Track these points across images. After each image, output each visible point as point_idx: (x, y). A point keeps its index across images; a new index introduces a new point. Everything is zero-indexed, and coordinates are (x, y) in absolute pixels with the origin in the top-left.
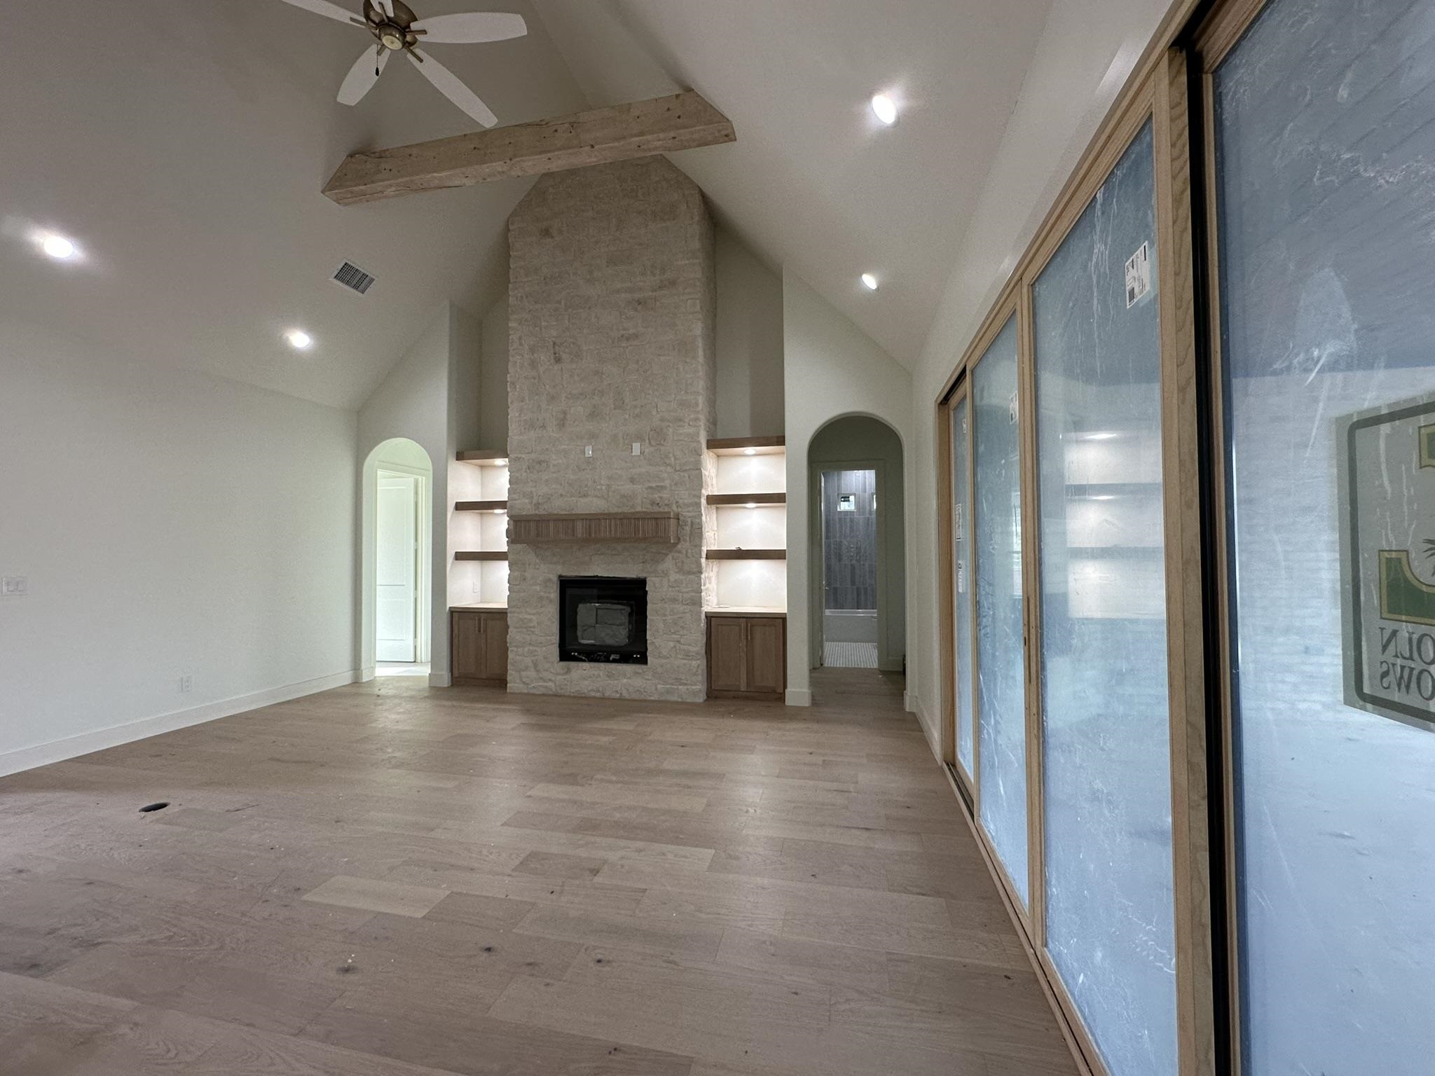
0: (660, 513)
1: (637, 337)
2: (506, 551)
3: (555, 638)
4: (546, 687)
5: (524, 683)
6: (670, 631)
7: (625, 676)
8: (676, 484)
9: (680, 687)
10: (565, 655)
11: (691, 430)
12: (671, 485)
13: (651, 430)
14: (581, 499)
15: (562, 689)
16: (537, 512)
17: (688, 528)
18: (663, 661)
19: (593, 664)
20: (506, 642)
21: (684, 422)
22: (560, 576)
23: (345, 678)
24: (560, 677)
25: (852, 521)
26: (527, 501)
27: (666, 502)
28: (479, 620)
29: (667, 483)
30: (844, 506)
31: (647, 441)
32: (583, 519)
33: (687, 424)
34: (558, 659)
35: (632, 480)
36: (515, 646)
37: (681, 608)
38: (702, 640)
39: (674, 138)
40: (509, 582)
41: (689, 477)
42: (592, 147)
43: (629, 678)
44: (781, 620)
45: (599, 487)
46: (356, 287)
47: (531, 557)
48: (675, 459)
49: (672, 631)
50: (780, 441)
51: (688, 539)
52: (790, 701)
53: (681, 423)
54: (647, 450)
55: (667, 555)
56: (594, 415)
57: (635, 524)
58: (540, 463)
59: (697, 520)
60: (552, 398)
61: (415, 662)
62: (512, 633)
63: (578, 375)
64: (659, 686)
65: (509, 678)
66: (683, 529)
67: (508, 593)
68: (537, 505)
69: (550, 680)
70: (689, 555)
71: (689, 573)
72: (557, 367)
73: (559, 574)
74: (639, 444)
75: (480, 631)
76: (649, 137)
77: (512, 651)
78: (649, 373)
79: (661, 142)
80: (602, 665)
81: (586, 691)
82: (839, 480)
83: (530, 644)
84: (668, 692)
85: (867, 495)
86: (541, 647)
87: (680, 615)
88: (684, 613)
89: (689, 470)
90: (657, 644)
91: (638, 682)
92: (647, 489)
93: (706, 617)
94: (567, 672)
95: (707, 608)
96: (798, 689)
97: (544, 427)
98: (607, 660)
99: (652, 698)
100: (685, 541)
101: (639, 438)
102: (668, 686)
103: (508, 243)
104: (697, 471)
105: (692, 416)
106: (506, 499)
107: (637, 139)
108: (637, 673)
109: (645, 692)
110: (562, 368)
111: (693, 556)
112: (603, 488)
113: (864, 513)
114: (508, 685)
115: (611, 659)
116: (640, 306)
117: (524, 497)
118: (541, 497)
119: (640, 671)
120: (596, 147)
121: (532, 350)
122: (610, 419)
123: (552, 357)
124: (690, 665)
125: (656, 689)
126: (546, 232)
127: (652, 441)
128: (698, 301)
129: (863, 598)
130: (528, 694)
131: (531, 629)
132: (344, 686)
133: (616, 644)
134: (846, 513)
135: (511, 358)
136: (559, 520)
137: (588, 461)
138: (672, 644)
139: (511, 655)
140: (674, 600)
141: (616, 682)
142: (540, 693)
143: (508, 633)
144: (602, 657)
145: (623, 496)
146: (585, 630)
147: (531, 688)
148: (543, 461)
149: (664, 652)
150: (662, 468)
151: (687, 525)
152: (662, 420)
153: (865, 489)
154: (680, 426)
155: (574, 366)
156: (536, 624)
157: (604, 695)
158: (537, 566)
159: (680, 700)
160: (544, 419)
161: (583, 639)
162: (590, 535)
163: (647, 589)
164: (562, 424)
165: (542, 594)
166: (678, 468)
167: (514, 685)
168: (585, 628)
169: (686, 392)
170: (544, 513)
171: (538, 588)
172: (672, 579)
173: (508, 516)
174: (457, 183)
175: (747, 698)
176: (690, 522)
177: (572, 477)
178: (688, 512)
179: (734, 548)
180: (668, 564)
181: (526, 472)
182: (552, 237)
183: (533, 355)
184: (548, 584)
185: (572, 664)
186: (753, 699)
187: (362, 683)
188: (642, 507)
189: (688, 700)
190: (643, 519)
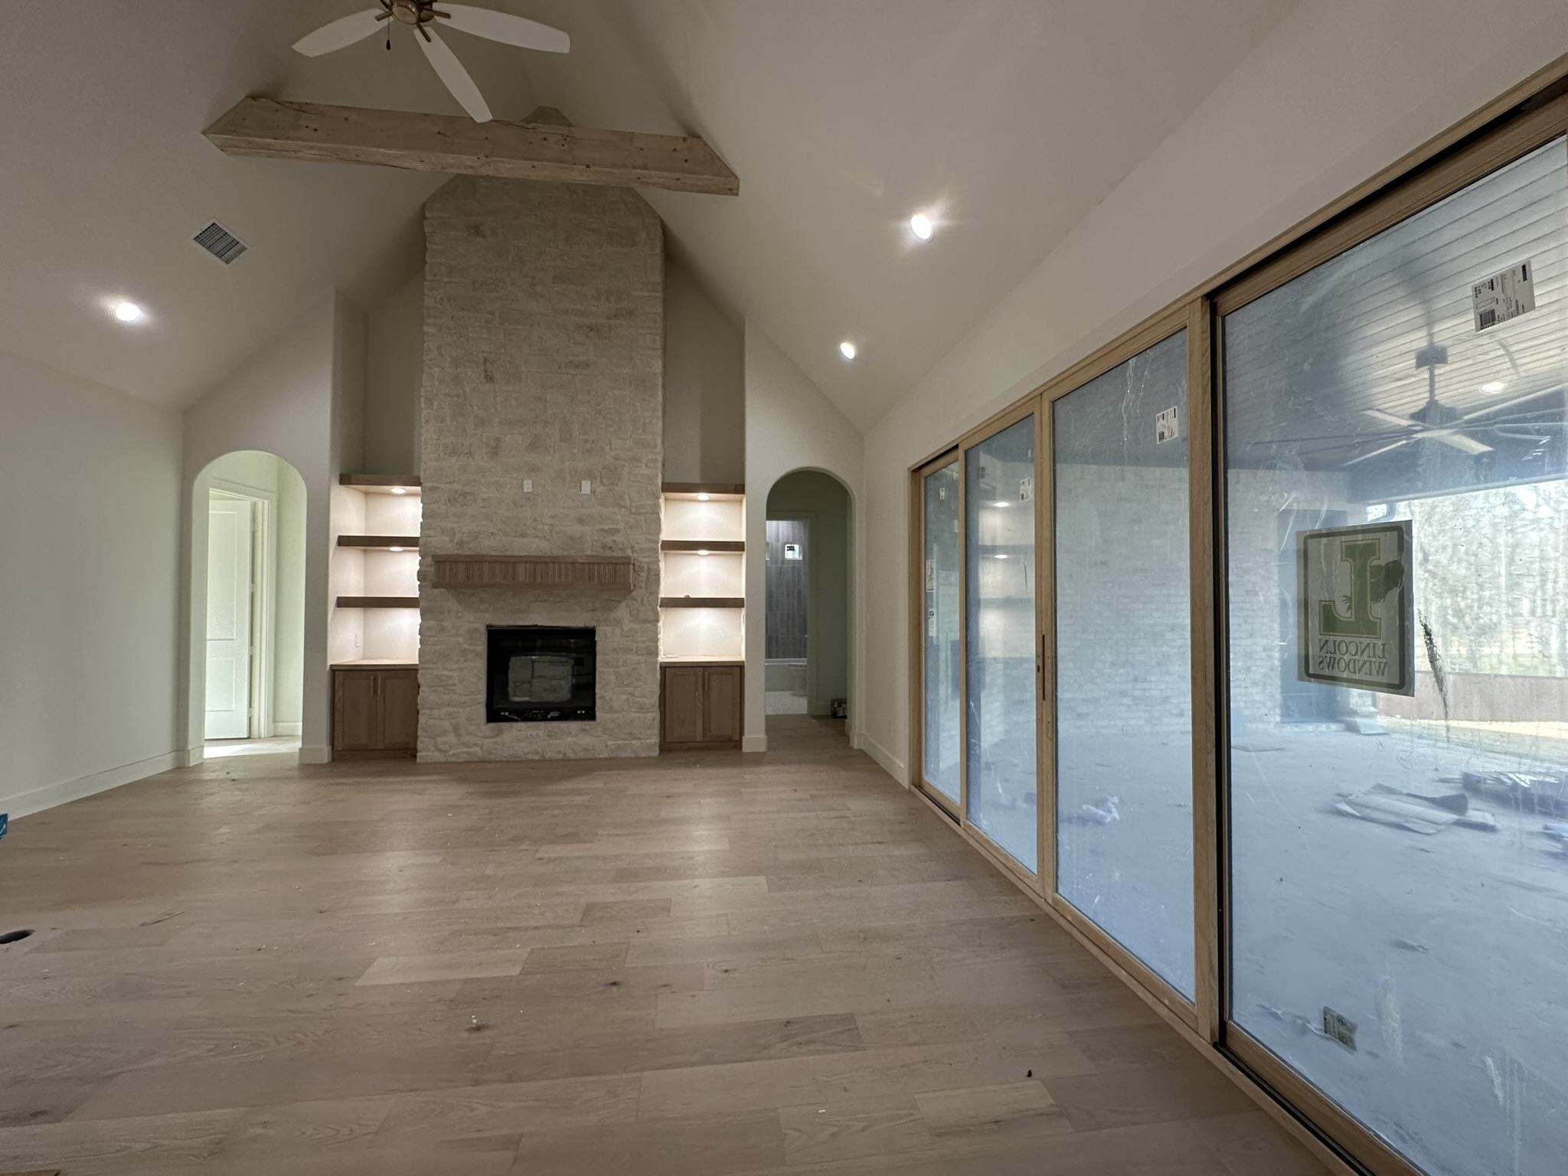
0: (613, 557)
1: (588, 366)
2: (418, 596)
3: (482, 697)
4: (469, 753)
5: (441, 750)
6: (623, 683)
7: (569, 734)
8: (631, 528)
9: (633, 742)
10: (494, 715)
11: (648, 472)
12: (625, 529)
13: (604, 468)
14: (517, 539)
15: (490, 754)
16: (460, 552)
17: (644, 575)
18: (615, 715)
19: (530, 724)
20: (416, 704)
21: (642, 463)
22: (488, 626)
23: (162, 762)
24: (488, 741)
26: (447, 539)
27: (620, 546)
28: (375, 680)
29: (621, 526)
31: (599, 480)
32: (526, 562)
33: (643, 465)
34: (485, 720)
35: (581, 521)
36: (429, 709)
37: (635, 658)
38: (657, 690)
39: (678, 179)
40: (420, 634)
41: (646, 520)
42: (588, 167)
43: (575, 736)
44: (738, 668)
45: (540, 527)
46: (220, 255)
47: (451, 604)
48: (632, 501)
49: (625, 683)
50: (740, 489)
51: (644, 586)
52: (747, 747)
53: (638, 464)
54: (598, 490)
55: (621, 602)
56: (535, 445)
57: (589, 569)
58: (464, 495)
59: (654, 566)
60: (481, 423)
61: (249, 738)
62: (425, 693)
63: (516, 399)
64: (609, 743)
65: (420, 746)
66: (639, 575)
67: (419, 646)
68: (461, 543)
69: (475, 745)
70: (645, 603)
71: (645, 621)
72: (487, 387)
73: (488, 623)
74: (589, 483)
75: (375, 692)
76: (653, 173)
77: (425, 714)
78: (602, 406)
79: (663, 180)
80: (543, 724)
81: (522, 754)
83: (448, 705)
84: (619, 748)
86: (465, 707)
87: (634, 666)
88: (639, 663)
89: (646, 513)
90: (607, 698)
91: (585, 740)
92: (597, 531)
93: (661, 667)
94: (497, 735)
95: (663, 657)
96: (754, 737)
97: (470, 454)
98: (545, 719)
99: (601, 756)
100: (641, 588)
101: (590, 476)
102: (619, 742)
103: (424, 233)
104: (655, 516)
105: (650, 457)
106: (419, 535)
107: (639, 171)
108: (585, 730)
109: (594, 749)
110: (495, 389)
111: (650, 604)
112: (546, 527)
114: (418, 754)
115: (549, 717)
116: (592, 332)
117: (443, 533)
118: (465, 535)
119: (588, 727)
120: (592, 168)
121: (456, 363)
122: (555, 452)
123: (483, 375)
124: (645, 718)
125: (607, 746)
126: (477, 230)
127: (604, 480)
128: (658, 338)
130: (446, 763)
131: (449, 688)
132: (160, 774)
133: (557, 700)
135: (426, 369)
136: (495, 562)
137: (529, 497)
138: (624, 697)
139: (422, 719)
140: (628, 650)
141: (558, 741)
142: (462, 760)
143: (418, 694)
144: (539, 716)
145: (571, 538)
146: (517, 686)
147: (449, 756)
148: (470, 494)
149: (616, 705)
150: (616, 510)
151: (644, 572)
152: (617, 458)
154: (637, 466)
155: (511, 388)
156: (457, 682)
157: (543, 757)
158: (460, 615)
159: (633, 755)
160: (471, 445)
161: (515, 696)
162: (535, 579)
163: (596, 639)
164: (494, 452)
165: (466, 646)
166: (634, 511)
167: (426, 752)
168: (518, 684)
169: (644, 431)
170: (469, 553)
171: (461, 640)
172: (626, 629)
173: (420, 556)
174: (407, 165)
175: (702, 749)
176: (646, 569)
177: (506, 513)
178: (646, 557)
179: (683, 596)
180: (622, 612)
181: (446, 504)
182: (484, 237)
183: (456, 369)
184: (474, 635)
185: (505, 725)
186: (708, 749)
187: (189, 767)
188: (592, 550)
189: (643, 755)
190: (599, 564)
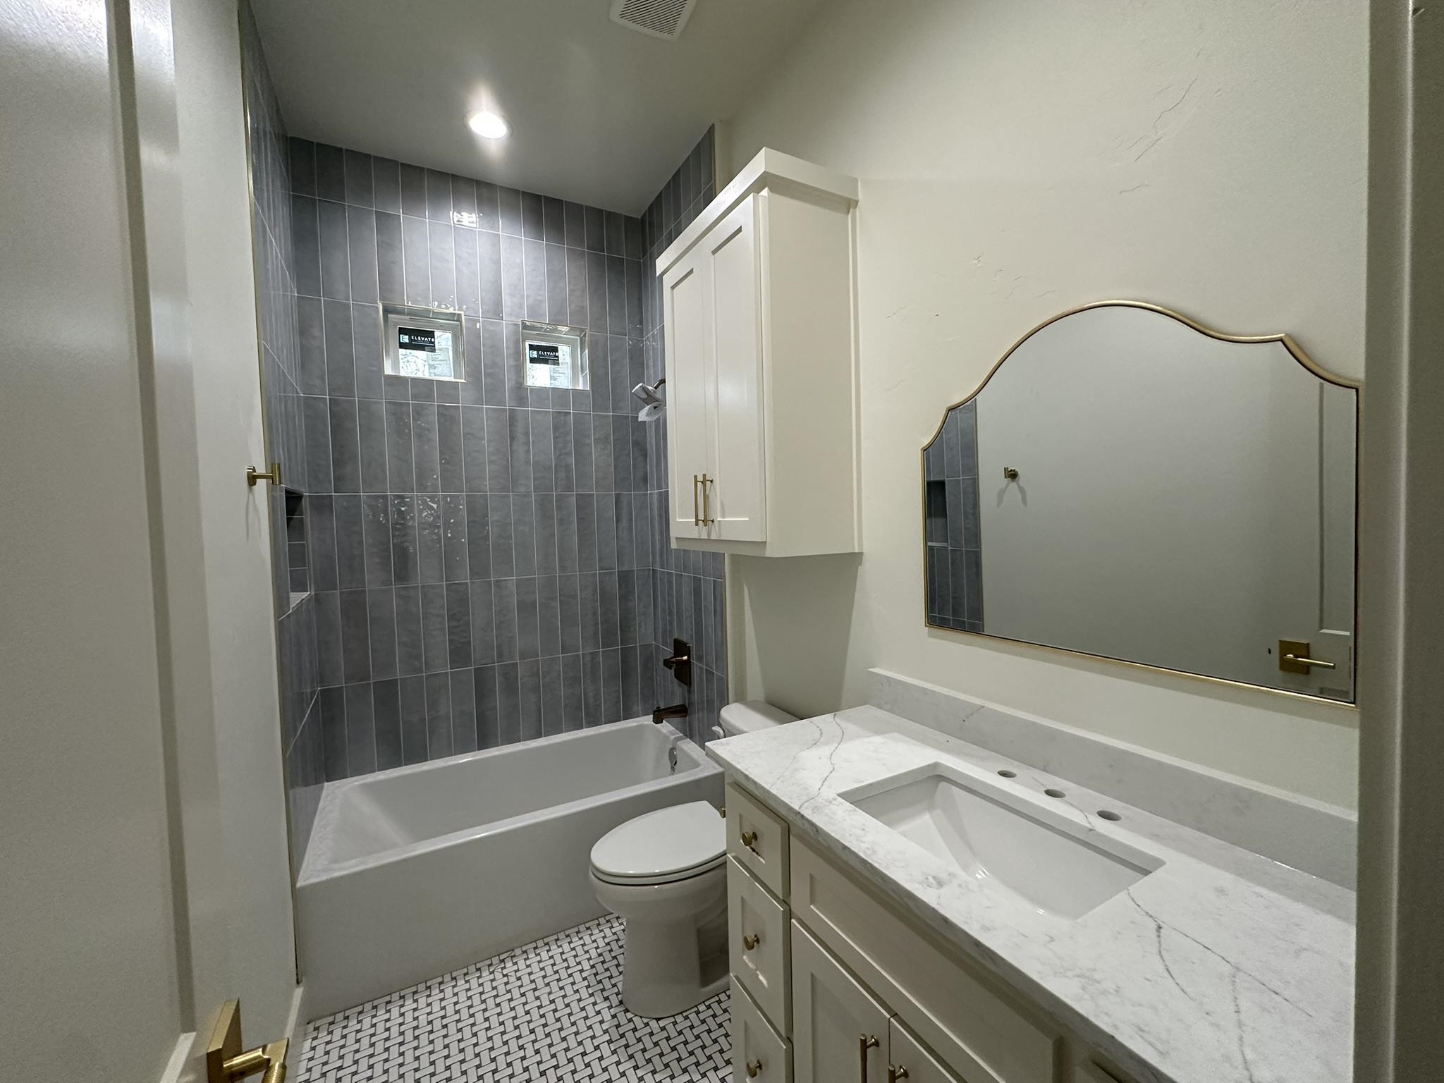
25: (447, 417)
30: (412, 364)
82: (388, 245)
85: (505, 328)
113: (494, 392)
129: (499, 701)
134: (424, 387)
153: (498, 304)
